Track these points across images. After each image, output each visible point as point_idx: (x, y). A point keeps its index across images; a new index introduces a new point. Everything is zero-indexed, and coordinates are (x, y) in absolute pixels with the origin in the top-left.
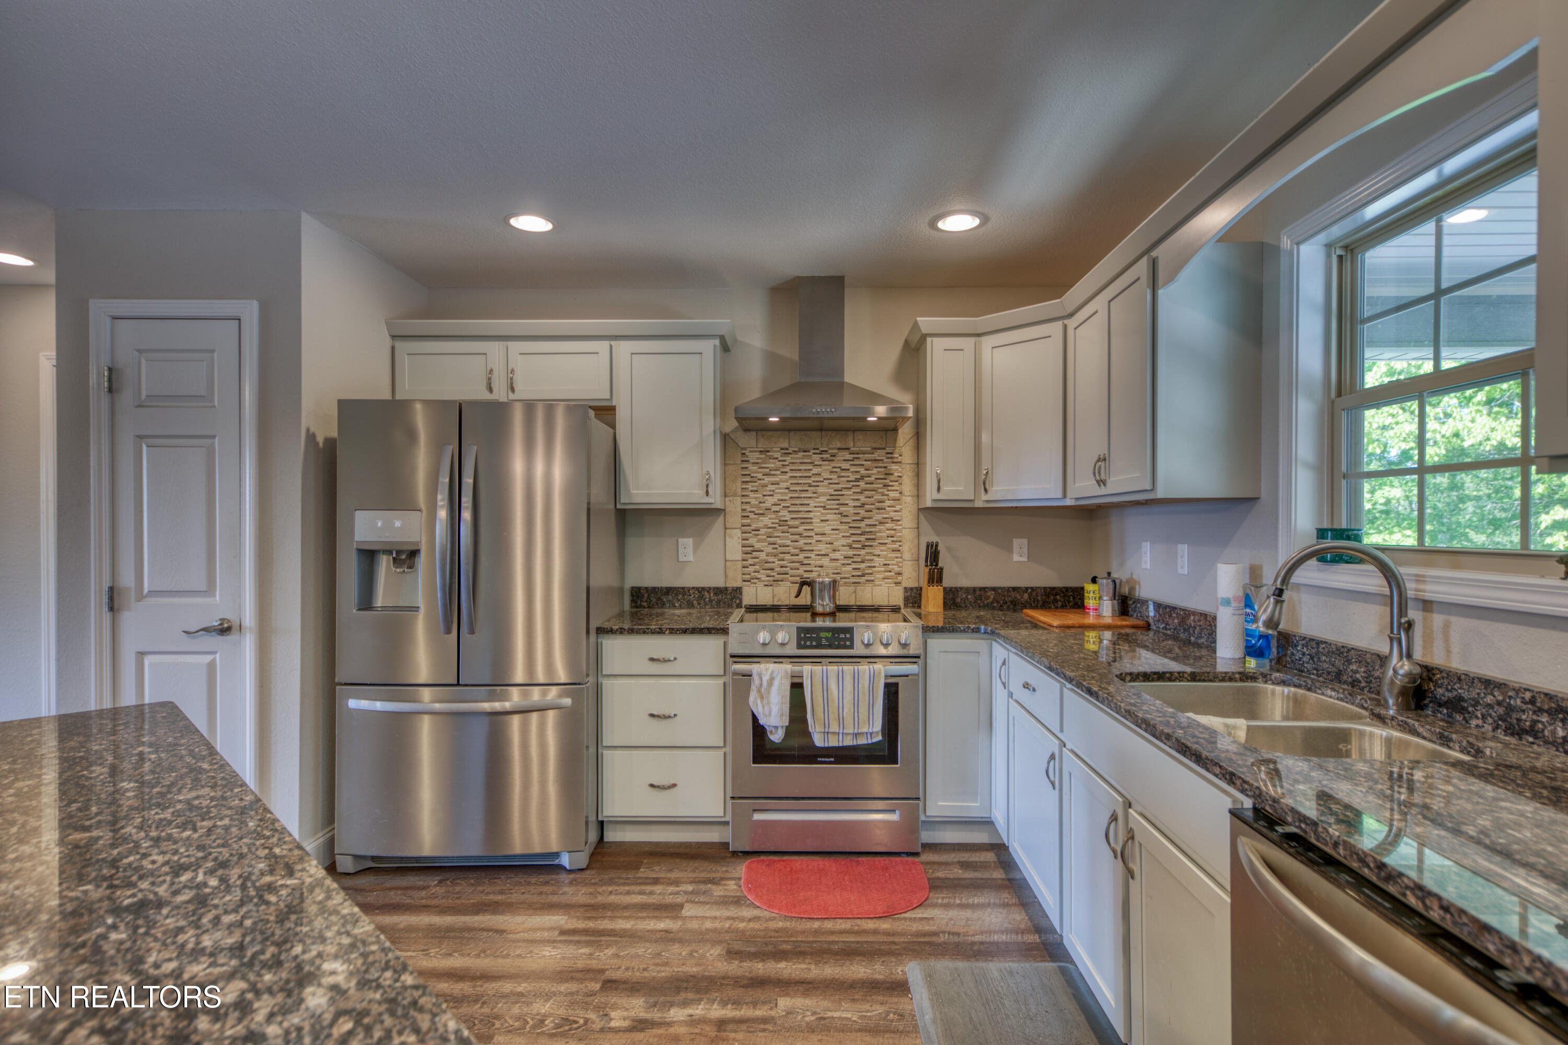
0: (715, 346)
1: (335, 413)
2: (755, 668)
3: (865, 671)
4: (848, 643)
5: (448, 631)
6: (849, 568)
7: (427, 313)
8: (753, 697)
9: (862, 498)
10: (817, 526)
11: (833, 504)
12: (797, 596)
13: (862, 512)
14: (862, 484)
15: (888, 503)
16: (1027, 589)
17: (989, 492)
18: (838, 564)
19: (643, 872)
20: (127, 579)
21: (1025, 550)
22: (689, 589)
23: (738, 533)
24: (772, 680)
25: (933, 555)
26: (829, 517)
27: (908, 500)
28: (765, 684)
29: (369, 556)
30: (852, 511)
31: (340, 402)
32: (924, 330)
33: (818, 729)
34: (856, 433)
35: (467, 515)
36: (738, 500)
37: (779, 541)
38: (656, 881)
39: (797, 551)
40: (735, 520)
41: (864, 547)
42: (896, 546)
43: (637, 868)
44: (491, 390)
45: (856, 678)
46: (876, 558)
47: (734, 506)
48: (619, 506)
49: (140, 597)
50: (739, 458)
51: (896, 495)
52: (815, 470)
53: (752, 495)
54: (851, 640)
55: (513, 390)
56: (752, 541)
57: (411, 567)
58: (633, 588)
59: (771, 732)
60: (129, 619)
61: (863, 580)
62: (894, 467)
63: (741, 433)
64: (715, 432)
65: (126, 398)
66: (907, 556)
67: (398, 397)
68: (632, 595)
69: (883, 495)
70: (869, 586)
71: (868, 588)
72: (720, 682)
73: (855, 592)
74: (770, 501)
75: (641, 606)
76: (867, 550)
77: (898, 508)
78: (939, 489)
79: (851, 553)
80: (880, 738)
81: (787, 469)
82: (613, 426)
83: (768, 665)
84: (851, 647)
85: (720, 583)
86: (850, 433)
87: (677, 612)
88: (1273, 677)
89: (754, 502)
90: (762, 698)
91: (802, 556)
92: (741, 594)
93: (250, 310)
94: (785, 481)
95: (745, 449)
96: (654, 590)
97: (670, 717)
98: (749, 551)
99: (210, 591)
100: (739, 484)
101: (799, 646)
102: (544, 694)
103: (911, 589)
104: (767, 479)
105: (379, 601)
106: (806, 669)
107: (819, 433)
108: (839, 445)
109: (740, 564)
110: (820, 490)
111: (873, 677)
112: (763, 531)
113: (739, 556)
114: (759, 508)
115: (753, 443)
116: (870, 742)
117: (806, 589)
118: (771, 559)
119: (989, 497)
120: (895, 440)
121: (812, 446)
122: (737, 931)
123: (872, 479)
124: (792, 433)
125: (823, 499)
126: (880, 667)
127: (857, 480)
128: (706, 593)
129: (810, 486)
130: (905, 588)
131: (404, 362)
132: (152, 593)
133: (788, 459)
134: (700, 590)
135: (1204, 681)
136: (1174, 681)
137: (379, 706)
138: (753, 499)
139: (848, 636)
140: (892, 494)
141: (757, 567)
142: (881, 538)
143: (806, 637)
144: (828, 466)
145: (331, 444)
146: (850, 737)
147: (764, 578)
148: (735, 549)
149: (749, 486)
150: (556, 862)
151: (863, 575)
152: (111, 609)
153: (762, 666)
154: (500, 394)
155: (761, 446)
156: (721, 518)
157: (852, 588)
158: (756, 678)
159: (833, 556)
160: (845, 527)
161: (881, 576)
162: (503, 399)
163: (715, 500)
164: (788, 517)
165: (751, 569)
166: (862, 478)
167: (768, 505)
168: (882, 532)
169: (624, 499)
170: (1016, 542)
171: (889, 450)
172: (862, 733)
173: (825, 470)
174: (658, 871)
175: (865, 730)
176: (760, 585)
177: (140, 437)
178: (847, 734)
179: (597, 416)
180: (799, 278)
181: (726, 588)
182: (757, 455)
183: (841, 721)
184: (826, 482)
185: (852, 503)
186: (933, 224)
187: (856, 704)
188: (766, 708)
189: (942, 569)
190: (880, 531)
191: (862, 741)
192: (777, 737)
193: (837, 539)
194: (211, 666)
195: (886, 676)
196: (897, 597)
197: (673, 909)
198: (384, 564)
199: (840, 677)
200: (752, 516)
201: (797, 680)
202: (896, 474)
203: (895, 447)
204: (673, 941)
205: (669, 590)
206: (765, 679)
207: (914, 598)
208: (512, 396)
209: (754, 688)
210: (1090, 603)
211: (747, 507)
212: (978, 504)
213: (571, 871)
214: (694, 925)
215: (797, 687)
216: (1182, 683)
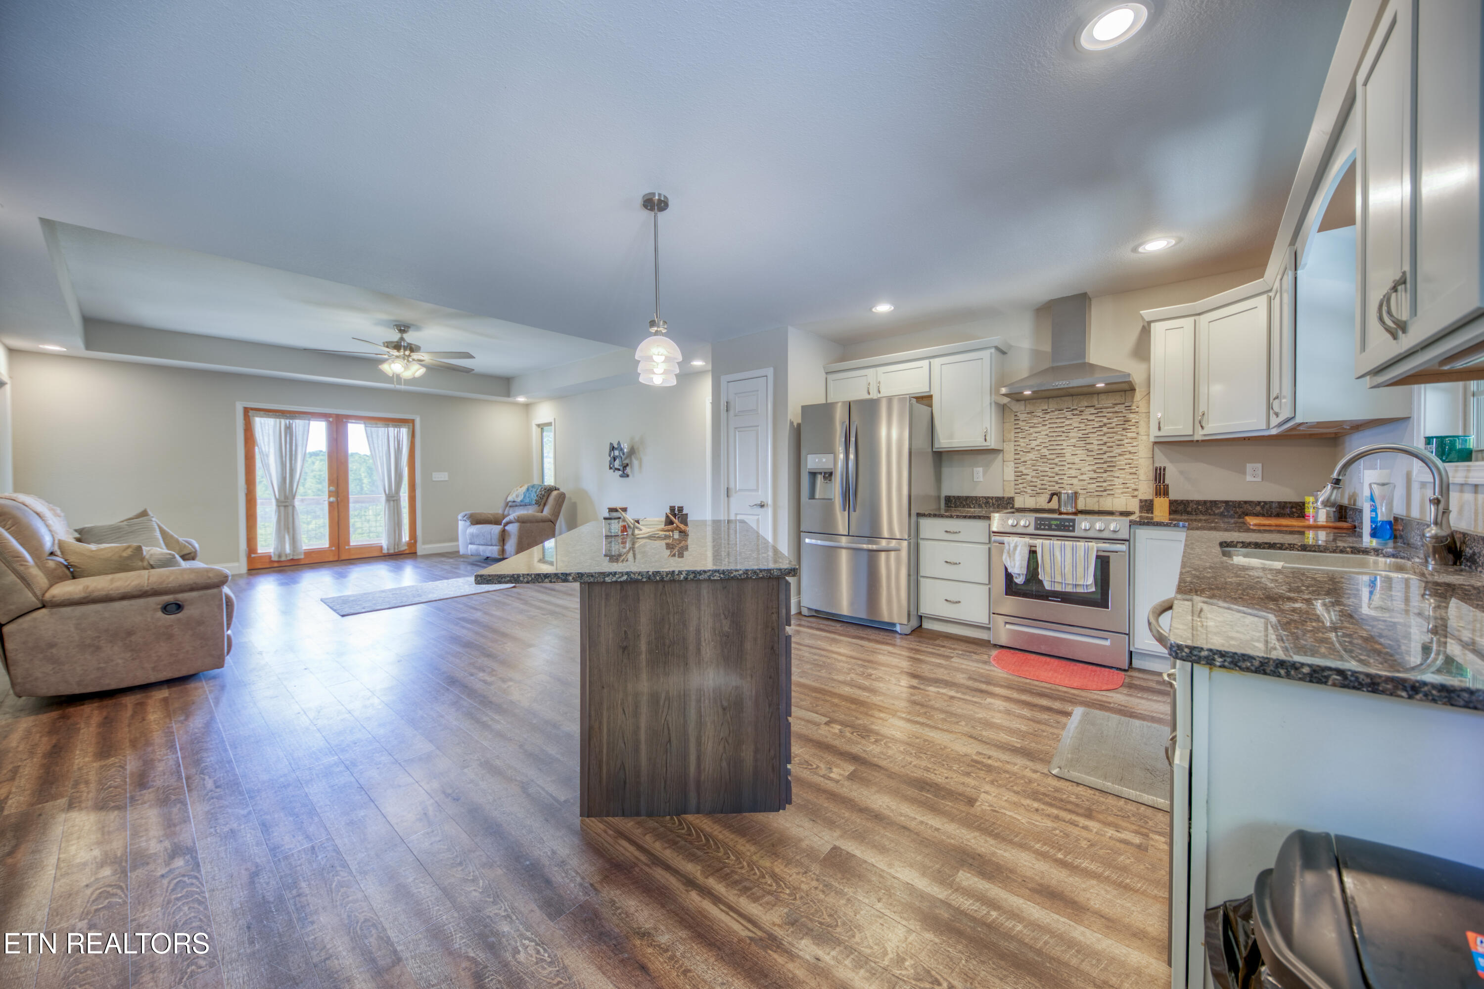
0: (991, 353)
1: (800, 411)
2: (1006, 539)
3: (1081, 546)
4: (1071, 528)
5: (844, 510)
6: (1094, 486)
7: (843, 359)
8: (1005, 556)
9: (1105, 439)
10: (1069, 458)
11: (1081, 444)
12: (1049, 502)
13: (1105, 448)
14: (1105, 429)
15: (1126, 441)
16: (1259, 503)
17: (1205, 429)
18: (1085, 483)
19: (937, 642)
20: (732, 486)
21: (1260, 472)
22: (980, 497)
23: (1012, 464)
24: (1016, 547)
25: (1159, 475)
26: (1077, 452)
27: (1144, 438)
28: (1011, 548)
29: (813, 475)
30: (1096, 447)
31: (803, 407)
32: (1147, 319)
33: (1047, 578)
34: (1100, 395)
35: (852, 456)
36: (1012, 444)
37: (1040, 468)
38: (943, 647)
39: (1053, 475)
40: (1010, 455)
41: (1106, 471)
42: (1134, 470)
43: (936, 640)
44: (869, 393)
45: (1074, 550)
46: (1116, 479)
47: (1009, 448)
48: (934, 450)
49: (736, 492)
50: (1013, 418)
51: (1134, 435)
52: (1068, 422)
53: (1022, 440)
54: (1074, 526)
55: (879, 392)
56: (1022, 469)
57: (830, 480)
58: (946, 496)
59: (1016, 578)
60: (733, 500)
61: (1105, 493)
62: (1132, 416)
63: (1014, 403)
64: (991, 404)
65: (731, 413)
66: (1141, 477)
67: (828, 402)
68: (946, 500)
69: (1122, 435)
70: (1111, 497)
71: (1109, 499)
72: (987, 547)
73: (1098, 502)
74: (1034, 444)
75: (951, 507)
76: (1108, 473)
77: (1135, 444)
78: (1159, 429)
79: (1095, 475)
80: (1093, 589)
81: (1047, 423)
82: (931, 406)
83: (1014, 538)
84: (1073, 531)
85: (1000, 495)
86: (1096, 396)
87: (972, 510)
88: (1384, 552)
89: (1023, 444)
90: (1010, 557)
91: (1057, 478)
92: (1013, 501)
93: (770, 372)
94: (1045, 430)
95: (1017, 412)
96: (959, 498)
97: (956, 564)
98: (1019, 475)
99: (757, 490)
100: (1013, 434)
101: (1036, 529)
102: (888, 543)
103: (1146, 501)
104: (1032, 430)
105: (817, 496)
106: (1038, 542)
107: (1071, 398)
108: (1086, 404)
109: (1013, 483)
110: (1070, 435)
111: (1087, 551)
112: (1029, 463)
113: (1013, 478)
114: (1026, 448)
115: (1023, 408)
116: (1086, 591)
117: (1055, 498)
118: (1034, 480)
119: (1204, 432)
120: (1133, 397)
121: (1066, 406)
122: (978, 672)
123: (1114, 425)
124: (1050, 400)
125: (1072, 440)
126: (1094, 545)
127: (1101, 427)
128: (991, 501)
129: (1063, 432)
130: (1140, 500)
131: (831, 384)
132: (740, 490)
133: (1048, 416)
134: (987, 498)
135: (1315, 551)
136: (1284, 550)
137: (819, 542)
138: (1022, 443)
139: (1071, 524)
140: (1129, 435)
141: (1025, 485)
142: (1120, 465)
143: (1040, 524)
144: (1077, 419)
145: (799, 425)
146: (1071, 587)
147: (1029, 491)
148: (1009, 473)
149: (1020, 435)
150: (895, 629)
151: (1105, 491)
152: (728, 496)
153: (1010, 538)
154: (874, 395)
155: (1028, 410)
156: (1001, 455)
157: (1096, 499)
158: (1006, 545)
159: (1081, 477)
160: (1091, 458)
161: (1120, 491)
162: (875, 397)
163: (992, 443)
164: (1047, 453)
165: (1021, 486)
166: (1105, 425)
167: (1033, 446)
168: (1122, 461)
169: (936, 445)
170: (1249, 467)
171: (1127, 404)
172: (1080, 585)
173: (1075, 421)
174: (946, 643)
175: (1081, 583)
176: (1027, 497)
177: (736, 428)
178: (1069, 584)
179: (917, 402)
180: (1052, 300)
181: (1003, 498)
182: (1026, 415)
183: (1063, 575)
184: (1076, 430)
185: (1096, 442)
186: (1135, 250)
187: (1074, 566)
188: (1012, 563)
189: (1168, 486)
190: (1119, 461)
191: (1080, 590)
192: (1019, 580)
193: (1084, 467)
194: (758, 520)
195: (1097, 551)
196: (1134, 505)
197: (948, 658)
198: (820, 478)
199: (1063, 549)
200: (1021, 453)
201: (1033, 549)
202: (1133, 421)
203: (1133, 402)
204: (942, 667)
205: (967, 498)
206: (1012, 545)
207: (1147, 506)
208: (879, 396)
209: (1005, 551)
210: (1310, 511)
211: (1019, 448)
212: (1197, 437)
213: (900, 634)
214: (956, 665)
215: (1033, 553)
216: (1292, 552)
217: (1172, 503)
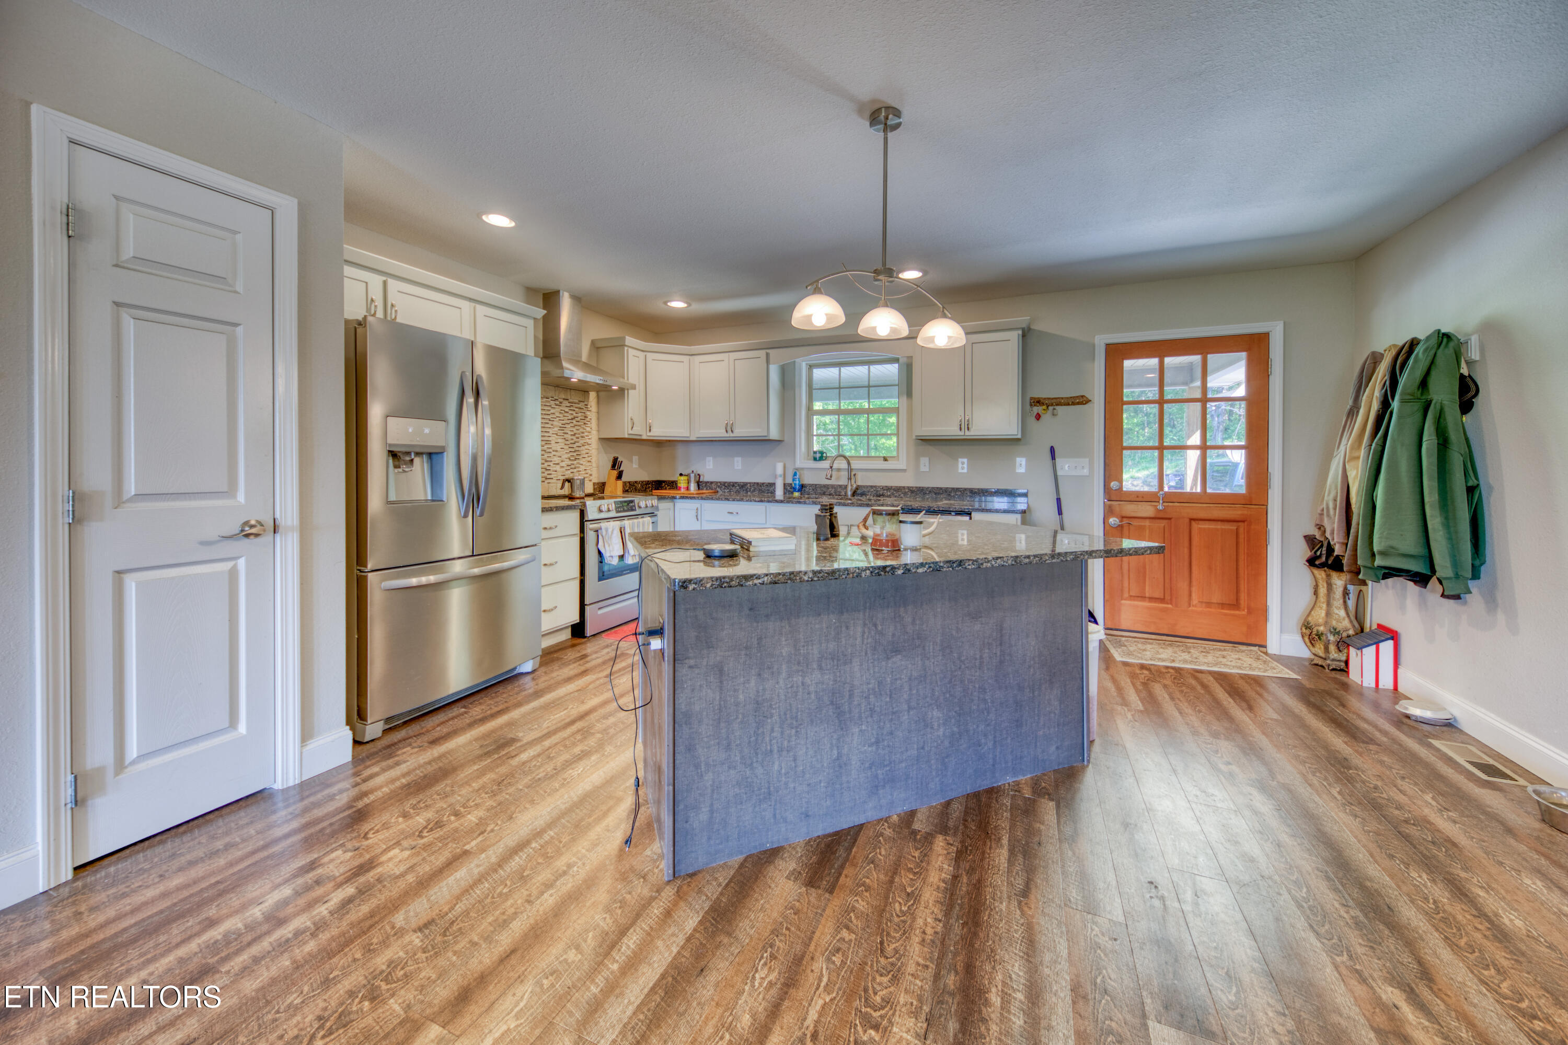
0: (532, 324)
2: (602, 526)
4: (634, 508)
5: (466, 515)
6: (569, 472)
8: (601, 542)
9: (574, 430)
11: (560, 433)
12: (562, 488)
13: (574, 438)
14: (574, 421)
15: (586, 434)
17: (651, 432)
20: (99, 483)
24: (613, 531)
25: (615, 464)
26: (559, 440)
27: (594, 432)
30: (570, 437)
34: (571, 391)
35: (488, 430)
41: (575, 459)
42: (591, 459)
46: (580, 466)
52: (552, 411)
54: (635, 506)
60: (97, 526)
62: (588, 413)
65: (96, 250)
66: (594, 465)
69: (584, 429)
76: (577, 461)
77: (590, 437)
78: (632, 428)
79: (570, 463)
83: (607, 523)
84: (635, 510)
86: (567, 391)
101: (617, 512)
103: (599, 483)
106: (623, 523)
107: (554, 388)
108: (563, 397)
110: (555, 423)
117: (567, 484)
119: (651, 434)
120: (588, 397)
121: (551, 397)
123: (579, 419)
125: (556, 429)
127: (572, 419)
129: (550, 420)
130: (596, 483)
132: (139, 497)
139: (633, 504)
140: (588, 429)
142: (583, 454)
143: (618, 507)
144: (558, 409)
150: (516, 672)
152: (75, 518)
153: (605, 524)
158: (603, 531)
159: (561, 464)
160: (567, 447)
161: (584, 476)
166: (574, 418)
168: (583, 450)
170: (634, 458)
171: (585, 402)
173: (557, 411)
184: (558, 419)
185: (570, 433)
188: (610, 547)
193: (563, 454)
196: (591, 488)
202: (589, 417)
203: (588, 401)
207: (599, 488)
209: (601, 537)
210: (682, 485)
217: (625, 483)
